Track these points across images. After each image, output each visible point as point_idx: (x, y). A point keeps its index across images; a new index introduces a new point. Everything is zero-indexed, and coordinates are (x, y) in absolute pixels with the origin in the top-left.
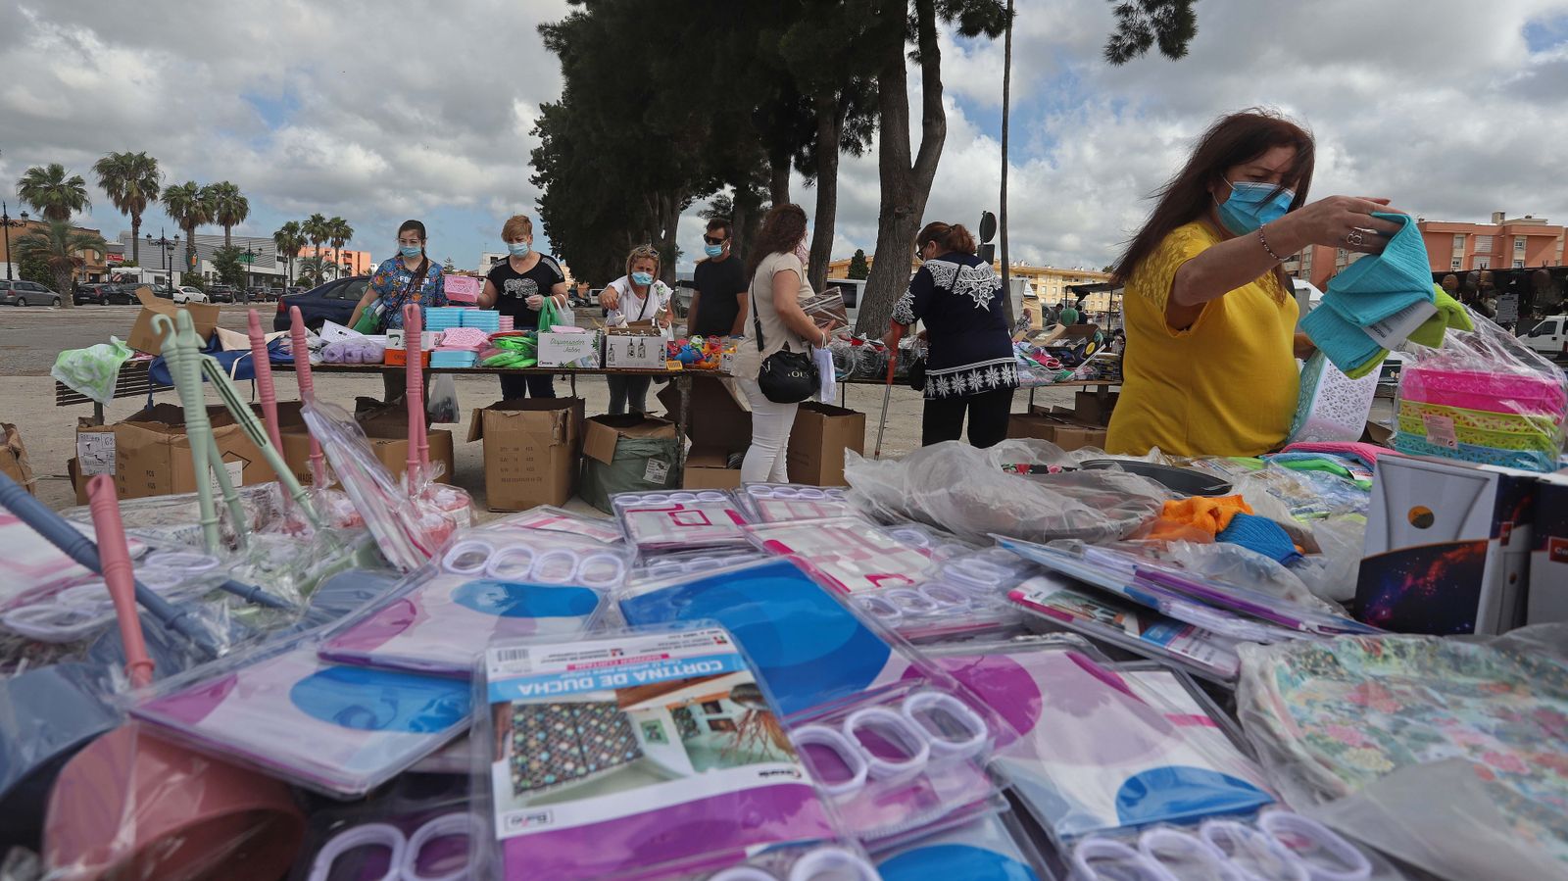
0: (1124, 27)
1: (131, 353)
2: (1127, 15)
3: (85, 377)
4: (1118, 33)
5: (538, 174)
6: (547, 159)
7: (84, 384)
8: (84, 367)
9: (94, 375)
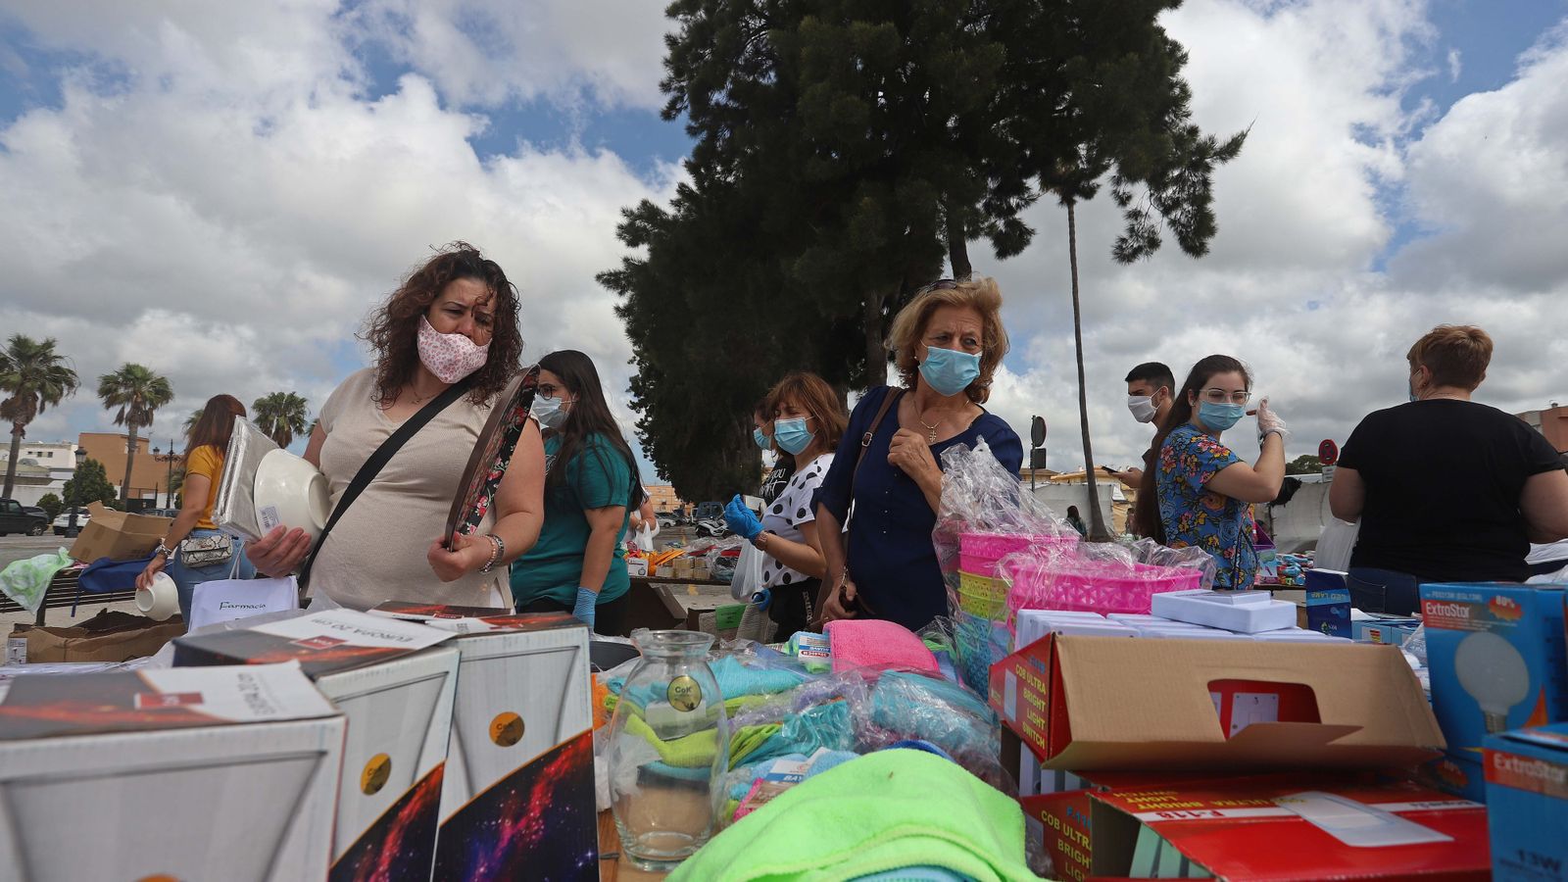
0: (1132, 230)
1: (70, 562)
2: (1136, 219)
3: (21, 585)
4: (1125, 235)
5: (636, 400)
6: (644, 384)
7: (19, 592)
8: (24, 577)
9: (29, 583)
